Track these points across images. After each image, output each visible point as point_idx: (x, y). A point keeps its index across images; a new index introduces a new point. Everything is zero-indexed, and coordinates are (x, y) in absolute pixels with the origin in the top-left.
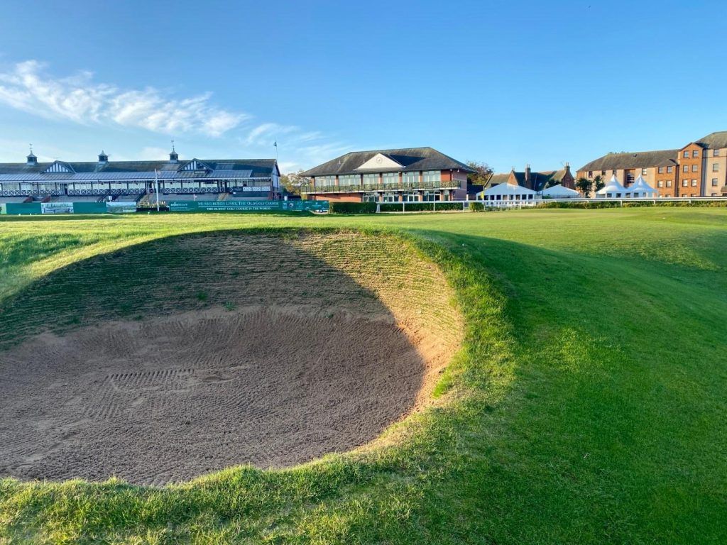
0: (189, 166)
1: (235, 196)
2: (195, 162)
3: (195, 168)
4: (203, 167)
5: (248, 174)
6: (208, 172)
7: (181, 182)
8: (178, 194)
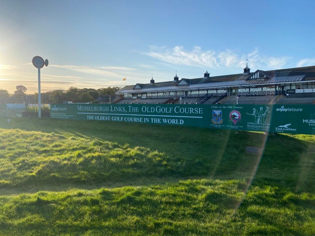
0: (254, 76)
1: (287, 97)
2: (258, 73)
3: (258, 77)
4: (263, 76)
5: (299, 78)
6: (267, 79)
7: (249, 87)
8: (246, 96)
